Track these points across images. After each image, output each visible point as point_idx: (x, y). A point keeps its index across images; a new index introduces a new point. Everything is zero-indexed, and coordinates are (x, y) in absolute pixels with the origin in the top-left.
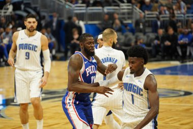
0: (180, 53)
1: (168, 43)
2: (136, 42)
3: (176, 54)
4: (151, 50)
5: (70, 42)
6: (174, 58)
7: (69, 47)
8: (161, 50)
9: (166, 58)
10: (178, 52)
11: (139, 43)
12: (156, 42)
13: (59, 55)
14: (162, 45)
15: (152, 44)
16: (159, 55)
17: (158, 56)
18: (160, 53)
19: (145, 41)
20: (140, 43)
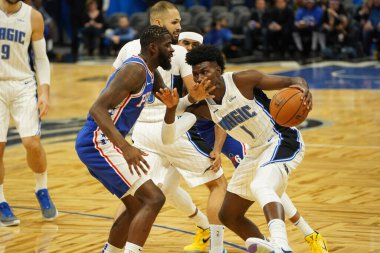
0: (299, 46)
1: (275, 26)
2: (214, 25)
3: (291, 47)
4: (243, 40)
5: (82, 25)
6: (287, 55)
7: (80, 35)
8: (262, 39)
9: (272, 55)
10: (294, 44)
11: (218, 27)
12: (252, 24)
13: (61, 52)
14: (264, 31)
15: (245, 29)
16: (259, 50)
17: (256, 52)
18: (261, 47)
19: (231, 23)
20: (222, 26)
